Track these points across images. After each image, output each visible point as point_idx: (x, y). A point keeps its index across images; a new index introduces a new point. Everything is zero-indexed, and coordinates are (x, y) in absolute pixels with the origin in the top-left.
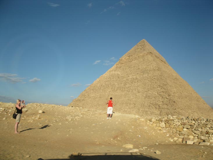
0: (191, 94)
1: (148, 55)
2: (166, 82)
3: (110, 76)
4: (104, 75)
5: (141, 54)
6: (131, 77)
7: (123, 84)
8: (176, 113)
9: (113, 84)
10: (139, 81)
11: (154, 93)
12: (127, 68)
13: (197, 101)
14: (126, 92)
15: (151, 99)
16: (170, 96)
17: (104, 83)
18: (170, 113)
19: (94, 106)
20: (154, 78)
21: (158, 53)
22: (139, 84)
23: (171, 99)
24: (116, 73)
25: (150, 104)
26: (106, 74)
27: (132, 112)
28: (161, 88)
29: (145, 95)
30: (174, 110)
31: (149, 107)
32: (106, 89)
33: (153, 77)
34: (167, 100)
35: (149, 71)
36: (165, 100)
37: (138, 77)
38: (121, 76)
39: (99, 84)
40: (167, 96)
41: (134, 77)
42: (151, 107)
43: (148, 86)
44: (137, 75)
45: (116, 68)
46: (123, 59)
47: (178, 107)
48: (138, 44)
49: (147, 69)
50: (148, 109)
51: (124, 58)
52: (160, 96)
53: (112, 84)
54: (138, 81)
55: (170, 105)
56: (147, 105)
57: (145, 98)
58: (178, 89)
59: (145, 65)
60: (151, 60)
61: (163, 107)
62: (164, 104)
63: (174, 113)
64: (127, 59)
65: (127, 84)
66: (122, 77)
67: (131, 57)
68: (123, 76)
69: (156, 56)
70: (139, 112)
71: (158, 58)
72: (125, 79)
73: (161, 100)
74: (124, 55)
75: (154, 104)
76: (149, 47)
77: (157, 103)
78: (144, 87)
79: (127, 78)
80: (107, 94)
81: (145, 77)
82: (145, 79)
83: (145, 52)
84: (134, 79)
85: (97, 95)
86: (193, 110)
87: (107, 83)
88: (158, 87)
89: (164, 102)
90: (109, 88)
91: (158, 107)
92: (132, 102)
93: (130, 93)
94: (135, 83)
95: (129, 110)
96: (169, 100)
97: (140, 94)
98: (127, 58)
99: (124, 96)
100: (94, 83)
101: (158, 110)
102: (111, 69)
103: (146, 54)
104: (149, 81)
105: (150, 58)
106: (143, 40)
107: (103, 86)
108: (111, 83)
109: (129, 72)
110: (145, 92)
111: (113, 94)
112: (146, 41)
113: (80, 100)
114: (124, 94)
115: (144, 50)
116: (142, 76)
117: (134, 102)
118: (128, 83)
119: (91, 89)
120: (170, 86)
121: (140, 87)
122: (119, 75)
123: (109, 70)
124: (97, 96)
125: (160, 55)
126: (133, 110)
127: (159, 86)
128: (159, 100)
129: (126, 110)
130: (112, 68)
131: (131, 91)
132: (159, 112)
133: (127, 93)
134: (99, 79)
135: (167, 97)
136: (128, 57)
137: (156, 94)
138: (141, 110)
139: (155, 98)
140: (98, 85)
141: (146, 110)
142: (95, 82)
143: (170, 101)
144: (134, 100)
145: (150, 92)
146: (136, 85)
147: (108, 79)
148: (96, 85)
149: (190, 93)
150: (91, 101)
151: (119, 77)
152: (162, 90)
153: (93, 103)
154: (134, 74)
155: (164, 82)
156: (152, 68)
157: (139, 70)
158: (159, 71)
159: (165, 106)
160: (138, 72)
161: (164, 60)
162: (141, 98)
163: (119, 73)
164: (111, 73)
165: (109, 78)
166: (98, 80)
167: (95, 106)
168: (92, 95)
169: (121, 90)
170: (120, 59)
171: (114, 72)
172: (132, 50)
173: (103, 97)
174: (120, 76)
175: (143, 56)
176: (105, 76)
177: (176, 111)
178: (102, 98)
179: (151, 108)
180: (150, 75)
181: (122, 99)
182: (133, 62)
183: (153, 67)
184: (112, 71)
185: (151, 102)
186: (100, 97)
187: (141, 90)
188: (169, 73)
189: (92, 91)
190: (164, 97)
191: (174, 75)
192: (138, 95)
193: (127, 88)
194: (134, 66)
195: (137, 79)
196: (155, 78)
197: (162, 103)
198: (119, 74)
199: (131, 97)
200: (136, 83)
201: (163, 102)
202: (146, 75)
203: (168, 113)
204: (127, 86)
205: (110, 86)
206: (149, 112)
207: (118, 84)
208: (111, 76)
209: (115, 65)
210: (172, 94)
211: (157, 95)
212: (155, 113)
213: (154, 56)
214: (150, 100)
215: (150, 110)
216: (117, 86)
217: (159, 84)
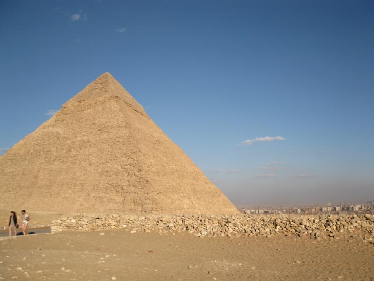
0: (185, 167)
1: (112, 100)
2: (138, 148)
3: (44, 137)
4: (33, 133)
5: (100, 99)
6: (80, 138)
7: (64, 151)
8: (148, 200)
9: (48, 149)
10: (93, 146)
11: (116, 166)
12: (74, 122)
13: (194, 178)
14: (69, 164)
15: (110, 176)
16: (140, 171)
17: (32, 149)
18: (138, 199)
19: (11, 190)
20: (117, 140)
21: (131, 97)
22: (92, 150)
23: (142, 176)
24: (55, 130)
25: (107, 185)
26: (38, 133)
27: (77, 199)
28: (128, 157)
29: (100, 170)
30: (145, 195)
31: (106, 190)
32: (35, 158)
33: (115, 139)
34: (135, 177)
35: (111, 129)
36: (133, 178)
37: (91, 139)
38: (63, 135)
39: (23, 149)
40: (136, 171)
41: (86, 138)
42: (108, 190)
43: (107, 155)
44: (91, 135)
45: (55, 122)
46: (69, 106)
47: (152, 190)
48: (96, 80)
49: (108, 124)
50: (104, 194)
51: (71, 103)
52: (125, 171)
53: (46, 150)
54: (90, 146)
55: (140, 187)
56: (102, 187)
57: (100, 175)
58: (159, 159)
59: (104, 118)
60: (115, 109)
61: (129, 190)
62: (130, 185)
63: (145, 199)
64: (76, 106)
65: (72, 150)
66: (65, 138)
67: (83, 103)
68: (66, 136)
69: (126, 103)
70: (89, 198)
71: (130, 106)
72: (69, 142)
73: (125, 178)
74: (71, 100)
75: (115, 184)
76: (115, 86)
77: (119, 183)
78: (100, 155)
79: (72, 140)
80: (36, 167)
81: (102, 139)
82: (103, 143)
83: (107, 95)
84: (84, 142)
85: (19, 169)
86: (182, 195)
87: (37, 148)
88: (122, 157)
89: (131, 182)
90: (40, 157)
91: (120, 190)
92: (78, 183)
93: (75, 166)
94: (86, 148)
95: (72, 195)
96: (139, 178)
97: (92, 167)
98: (75, 104)
99: (65, 172)
100: (14, 147)
101: (120, 195)
102: (46, 123)
103: (109, 99)
104: (109, 145)
105: (114, 105)
106: (106, 73)
107: (30, 153)
108: (44, 148)
109: (77, 130)
110: (102, 165)
111: (48, 167)
112: (111, 76)
114: (65, 168)
115: (106, 91)
116: (98, 137)
117: (82, 182)
118: (74, 148)
119: (8, 159)
120: (144, 155)
121: (93, 156)
122: (60, 134)
123: (43, 124)
124: (18, 172)
125: (135, 101)
126: (79, 196)
127: (125, 154)
128: (123, 178)
129: (67, 195)
130: (49, 121)
131: (78, 162)
132: (122, 198)
133: (72, 166)
134: (24, 141)
135: (137, 173)
136: (77, 103)
137: (119, 168)
138: (92, 195)
139: (116, 174)
140: (22, 152)
141: (101, 195)
142: (16, 146)
143: (141, 180)
144: (81, 178)
145: (109, 165)
146: (87, 153)
147: (40, 142)
148: (18, 152)
149: (182, 166)
150: (6, 180)
151: (58, 139)
152: (129, 162)
153: (10, 184)
154: (85, 132)
155: (133, 148)
156: (116, 123)
157: (94, 126)
158: (127, 129)
159: (132, 189)
160: (91, 130)
161: (141, 109)
162: (93, 175)
164: (46, 130)
165: (40, 139)
166: (22, 142)
167: (13, 189)
168: (10, 170)
169: (61, 160)
170: (64, 105)
171: (51, 129)
172: (84, 91)
173: (29, 173)
174: (60, 136)
175: (103, 102)
176: (36, 135)
177: (150, 197)
178: (27, 176)
179: (109, 193)
180: (111, 136)
181: (62, 178)
182: (85, 111)
183: (117, 121)
184: (48, 126)
185: (110, 182)
186: (23, 174)
187: (94, 161)
188: (147, 131)
189: (9, 163)
190: (132, 172)
191: (155, 135)
192: (89, 169)
193: (71, 157)
194: (87, 120)
195: (89, 141)
196: (120, 140)
197: (127, 183)
198: (60, 132)
199: (78, 174)
200: (88, 149)
201: (129, 181)
202: (105, 136)
203: (135, 201)
204: (72, 154)
205: (42, 153)
206: (105, 199)
207: (57, 151)
208: (46, 135)
209: (54, 116)
210: (146, 168)
211: (121, 170)
212: (115, 200)
213: (122, 102)
214: (108, 177)
215: (107, 195)
216: (55, 153)
217: (124, 152)
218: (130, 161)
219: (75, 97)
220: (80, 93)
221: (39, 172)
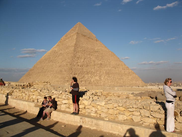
1: (75, 35)
6: (60, 52)
9: (50, 57)
10: (62, 55)
12: (62, 45)
17: (46, 57)
29: (60, 65)
31: (58, 73)
32: (46, 61)
44: (63, 51)
45: (57, 46)
48: (74, 26)
49: (70, 46)
50: (57, 75)
51: (63, 37)
57: (59, 67)
59: (70, 43)
60: (75, 39)
61: (63, 73)
67: (67, 37)
68: (57, 51)
69: (83, 35)
80: (45, 65)
82: (65, 53)
83: (74, 33)
87: (48, 57)
88: (68, 59)
89: (65, 70)
92: (52, 70)
94: (60, 56)
102: (54, 47)
105: (75, 37)
106: (79, 23)
110: (61, 63)
111: (48, 65)
113: (31, 70)
114: (52, 64)
115: (75, 31)
116: (65, 51)
118: (57, 56)
119: (39, 62)
124: (40, 67)
125: (91, 33)
126: (51, 76)
128: (64, 68)
129: (48, 75)
130: (55, 45)
133: (54, 64)
134: (46, 54)
136: (65, 37)
140: (43, 59)
142: (43, 57)
144: (54, 68)
145: (63, 63)
146: (60, 58)
147: (49, 54)
154: (63, 49)
157: (66, 46)
163: (56, 49)
168: (38, 66)
169: (52, 62)
170: (61, 39)
171: (54, 49)
172: (69, 32)
173: (42, 67)
174: (55, 52)
175: (73, 35)
176: (50, 52)
182: (66, 41)
194: (65, 44)
195: (62, 53)
202: (67, 51)
204: (55, 59)
206: (56, 77)
208: (52, 52)
209: (57, 44)
212: (59, 77)
213: (80, 35)
216: (51, 59)
217: (69, 57)
218: (69, 61)
219: (65, 35)
220: (67, 33)
221: (45, 66)
